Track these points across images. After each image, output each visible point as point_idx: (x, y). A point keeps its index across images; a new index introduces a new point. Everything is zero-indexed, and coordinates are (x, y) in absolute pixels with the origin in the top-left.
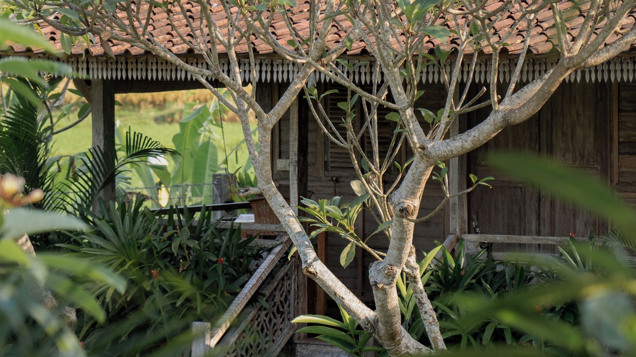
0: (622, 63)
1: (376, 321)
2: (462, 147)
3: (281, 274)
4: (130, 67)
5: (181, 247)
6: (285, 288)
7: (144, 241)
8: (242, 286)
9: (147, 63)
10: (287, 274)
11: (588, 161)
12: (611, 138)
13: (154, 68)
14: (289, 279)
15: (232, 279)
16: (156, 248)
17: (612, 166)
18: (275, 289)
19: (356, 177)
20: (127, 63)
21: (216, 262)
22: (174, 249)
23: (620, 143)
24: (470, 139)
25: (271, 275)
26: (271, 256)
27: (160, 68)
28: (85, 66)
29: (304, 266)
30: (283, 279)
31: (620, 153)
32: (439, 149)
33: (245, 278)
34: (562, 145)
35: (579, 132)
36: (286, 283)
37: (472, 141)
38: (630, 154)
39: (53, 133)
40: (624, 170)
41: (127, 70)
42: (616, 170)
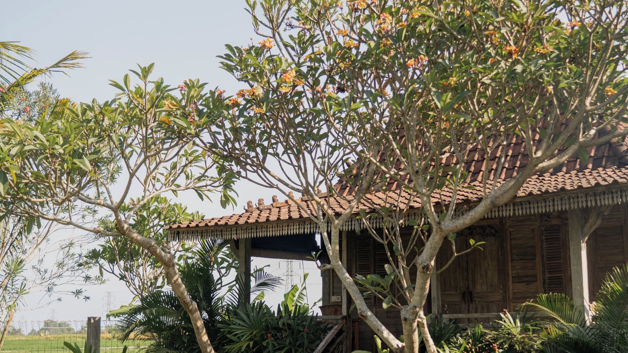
0: (538, 203)
1: (403, 347)
2: (464, 223)
3: (338, 341)
4: (258, 231)
5: (284, 324)
6: (340, 349)
7: (263, 320)
8: (318, 345)
9: (267, 228)
10: (341, 341)
11: (495, 289)
12: (508, 275)
13: (271, 230)
14: (342, 344)
15: (312, 342)
16: (270, 323)
17: (509, 289)
18: (335, 349)
19: (388, 262)
20: (257, 229)
21: (303, 331)
22: (280, 325)
23: (513, 277)
24: (469, 217)
25: (333, 341)
26: (333, 331)
27: (274, 230)
28: (235, 232)
29: (359, 312)
30: (339, 344)
31: (513, 283)
32: (448, 226)
33: (319, 342)
34: (480, 281)
35: (489, 274)
36: (340, 346)
37: (470, 218)
38: (518, 282)
39: (222, 286)
40: (515, 291)
41: (257, 232)
42: (511, 291)
